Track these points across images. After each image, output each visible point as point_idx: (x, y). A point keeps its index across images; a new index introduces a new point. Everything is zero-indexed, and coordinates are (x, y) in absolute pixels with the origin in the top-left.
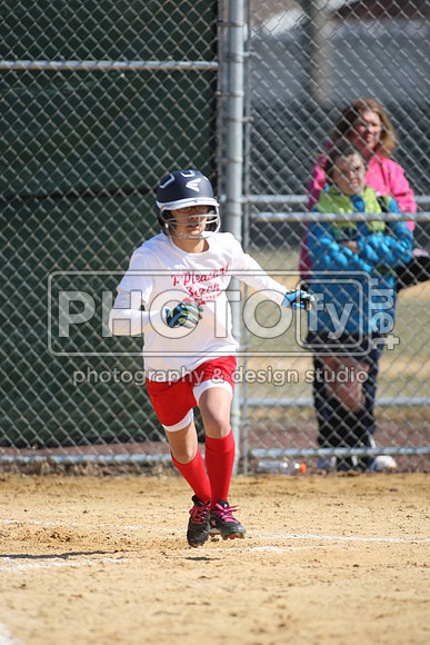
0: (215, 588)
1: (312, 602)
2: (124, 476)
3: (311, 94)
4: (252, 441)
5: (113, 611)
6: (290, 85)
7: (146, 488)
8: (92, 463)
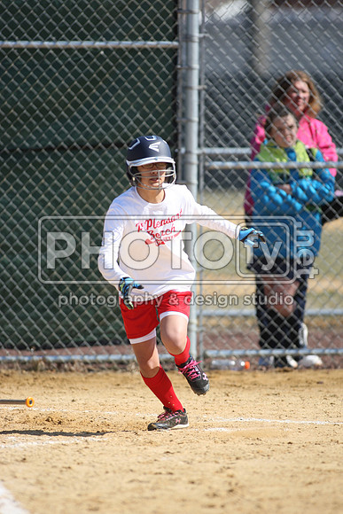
0: (177, 461)
1: (255, 472)
2: (104, 372)
3: (253, 67)
4: (206, 344)
5: (95, 480)
6: (236, 60)
7: (122, 381)
8: (79, 362)
